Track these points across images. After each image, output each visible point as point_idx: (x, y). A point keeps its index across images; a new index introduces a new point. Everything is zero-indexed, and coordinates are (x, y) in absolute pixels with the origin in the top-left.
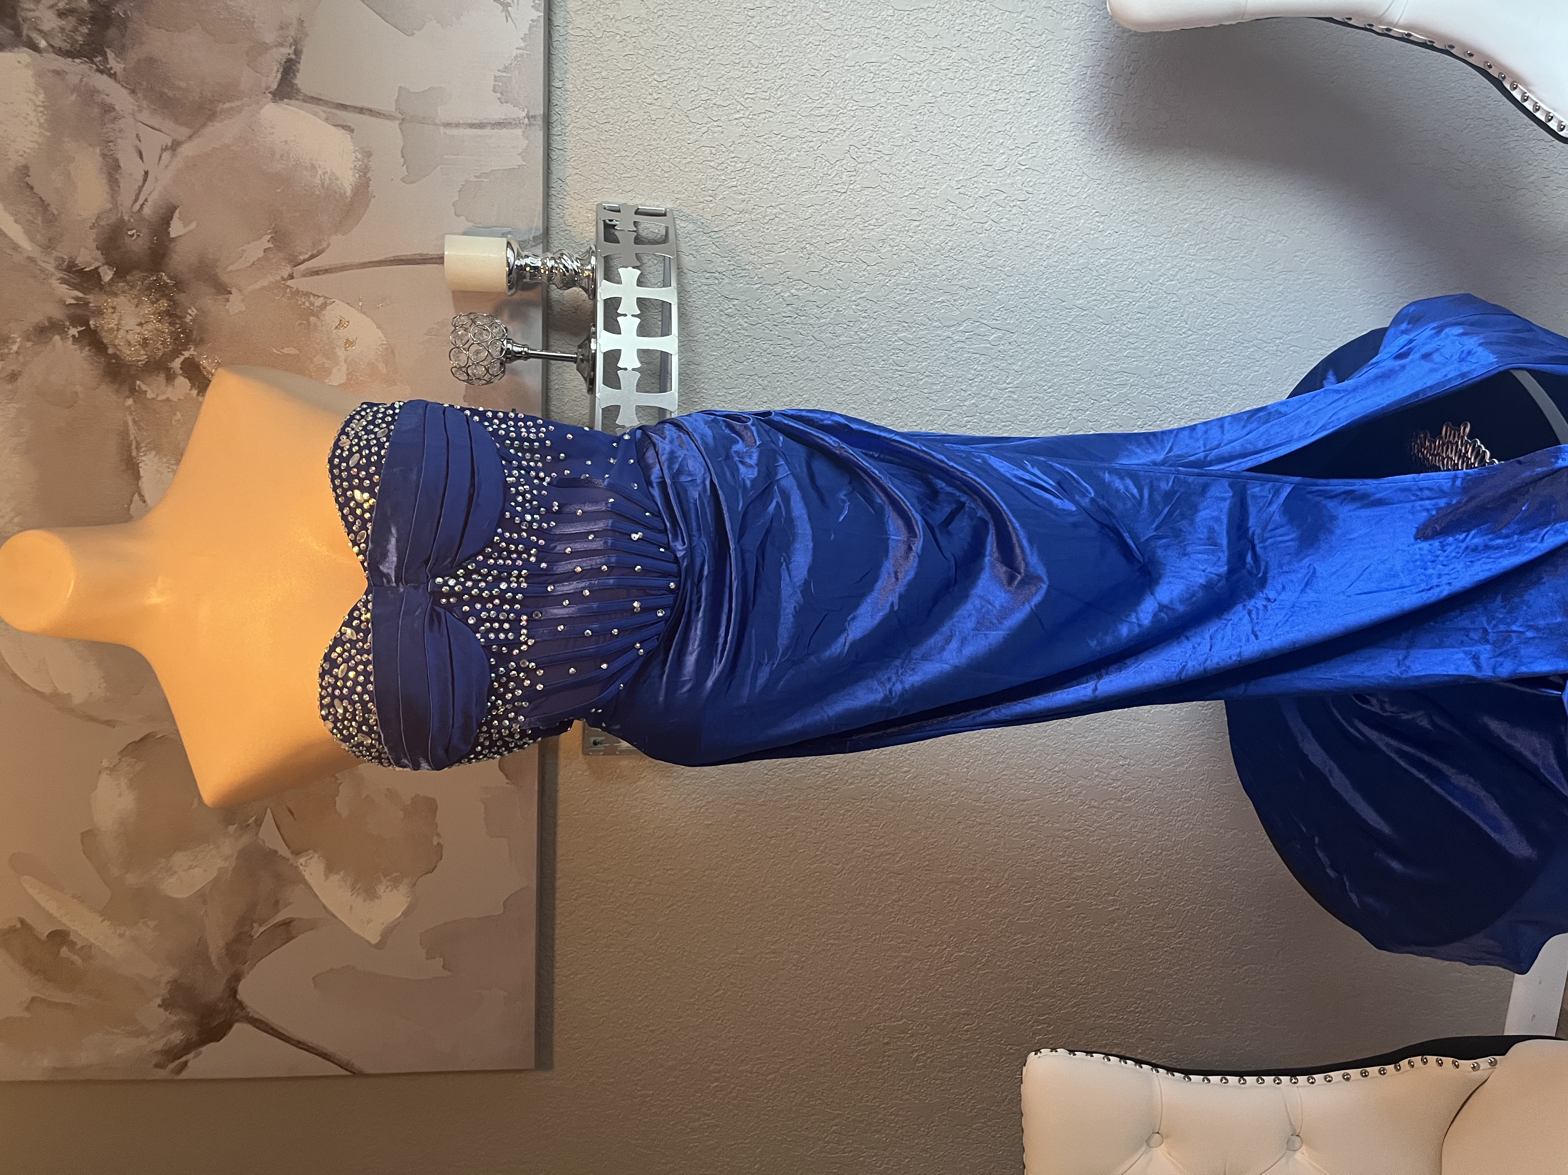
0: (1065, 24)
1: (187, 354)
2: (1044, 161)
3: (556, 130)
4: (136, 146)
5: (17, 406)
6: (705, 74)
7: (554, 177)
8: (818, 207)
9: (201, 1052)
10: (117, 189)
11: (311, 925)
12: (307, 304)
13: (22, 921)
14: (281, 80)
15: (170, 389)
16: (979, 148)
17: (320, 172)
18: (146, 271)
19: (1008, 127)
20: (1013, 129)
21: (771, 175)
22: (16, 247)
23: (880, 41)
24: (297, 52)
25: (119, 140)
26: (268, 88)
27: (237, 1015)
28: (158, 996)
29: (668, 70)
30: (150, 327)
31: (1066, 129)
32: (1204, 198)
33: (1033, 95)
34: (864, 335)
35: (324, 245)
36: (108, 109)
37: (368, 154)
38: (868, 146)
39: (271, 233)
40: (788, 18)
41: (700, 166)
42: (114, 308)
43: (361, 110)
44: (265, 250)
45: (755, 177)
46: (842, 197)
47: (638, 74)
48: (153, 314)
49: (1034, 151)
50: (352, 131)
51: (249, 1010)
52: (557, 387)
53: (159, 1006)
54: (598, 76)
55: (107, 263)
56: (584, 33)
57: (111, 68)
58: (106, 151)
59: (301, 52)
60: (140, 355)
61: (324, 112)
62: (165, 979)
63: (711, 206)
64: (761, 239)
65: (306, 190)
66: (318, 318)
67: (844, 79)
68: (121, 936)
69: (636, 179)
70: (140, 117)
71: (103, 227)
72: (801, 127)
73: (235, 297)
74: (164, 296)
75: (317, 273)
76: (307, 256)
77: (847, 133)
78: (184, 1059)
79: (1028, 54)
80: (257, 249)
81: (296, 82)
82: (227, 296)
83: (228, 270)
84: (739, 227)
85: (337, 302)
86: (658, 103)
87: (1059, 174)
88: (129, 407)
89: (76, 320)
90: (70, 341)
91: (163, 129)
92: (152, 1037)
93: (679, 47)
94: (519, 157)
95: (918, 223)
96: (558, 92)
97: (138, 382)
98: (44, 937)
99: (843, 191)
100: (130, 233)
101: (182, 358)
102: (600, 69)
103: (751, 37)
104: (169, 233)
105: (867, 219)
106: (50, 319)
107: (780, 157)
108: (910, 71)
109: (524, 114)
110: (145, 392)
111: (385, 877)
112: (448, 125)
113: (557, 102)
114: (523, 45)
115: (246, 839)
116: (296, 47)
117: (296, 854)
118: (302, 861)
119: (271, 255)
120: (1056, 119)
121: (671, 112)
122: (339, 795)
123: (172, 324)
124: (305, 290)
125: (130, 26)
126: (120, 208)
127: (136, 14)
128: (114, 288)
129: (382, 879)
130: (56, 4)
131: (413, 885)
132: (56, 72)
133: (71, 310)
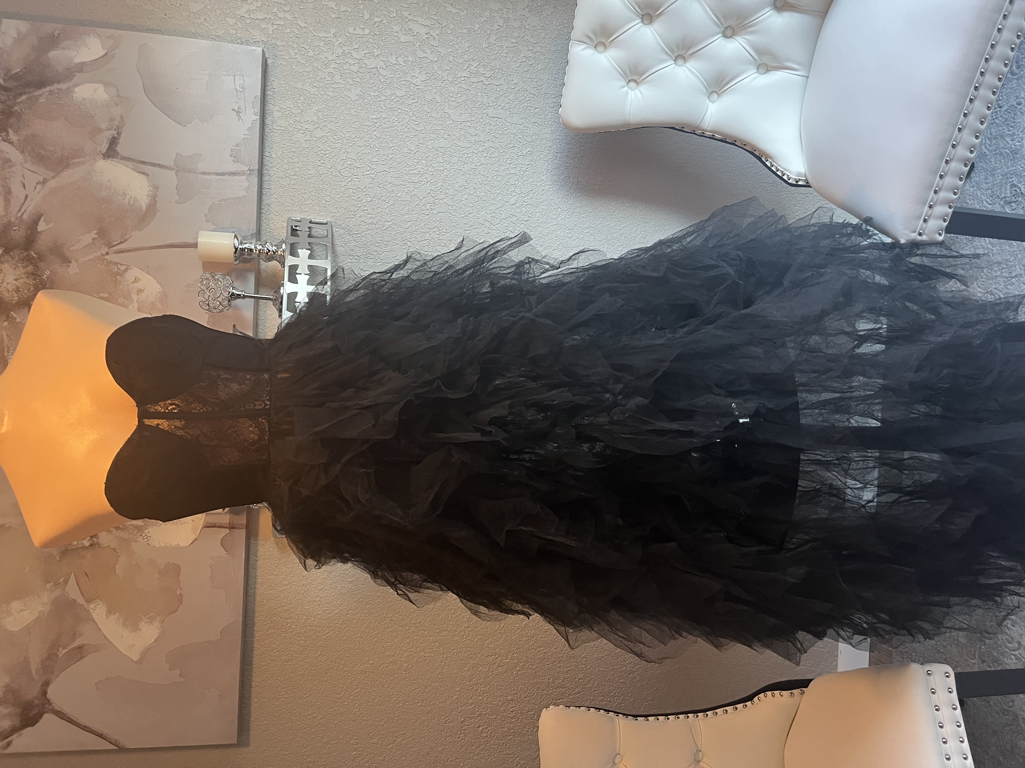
0: (544, 131)
2: (537, 200)
3: (266, 178)
4: (22, 181)
6: (350, 151)
7: (264, 203)
8: (414, 222)
9: (21, 734)
10: (9, 204)
11: (96, 649)
12: (116, 269)
14: (109, 147)
16: (501, 193)
17: (128, 197)
18: (22, 249)
19: (517, 182)
20: (520, 184)
21: (387, 204)
23: (446, 136)
24: (119, 134)
25: (12, 178)
26: (99, 152)
27: (45, 709)
29: (329, 149)
30: (22, 281)
31: (548, 184)
33: (530, 166)
35: (128, 237)
36: (7, 161)
37: (156, 188)
38: (441, 190)
39: (97, 229)
40: (395, 124)
41: (347, 199)
43: (154, 165)
44: (93, 239)
45: (378, 205)
46: (427, 217)
47: (312, 150)
48: (24, 274)
49: (531, 195)
50: (148, 175)
51: (54, 705)
52: (263, 318)
54: (290, 150)
56: (282, 129)
57: (11, 139)
58: (4, 184)
59: (121, 133)
60: (13, 297)
61: (132, 165)
63: (353, 220)
64: (381, 239)
65: (119, 207)
66: (122, 277)
67: (426, 155)
69: (311, 205)
70: (25, 165)
72: (403, 180)
73: (73, 265)
74: (32, 263)
75: (123, 251)
76: (117, 243)
77: (429, 184)
78: (10, 739)
79: (526, 145)
80: (87, 239)
81: (117, 149)
82: (68, 264)
83: (70, 249)
84: (369, 232)
85: (134, 267)
86: (324, 165)
87: (545, 207)
88: (5, 327)
91: (38, 172)
93: (335, 137)
94: (243, 191)
95: (469, 232)
96: (267, 158)
97: (12, 313)
99: (427, 214)
100: (14, 228)
102: (292, 147)
103: (376, 132)
104: (37, 229)
105: (441, 229)
107: (392, 195)
108: (462, 153)
109: (247, 169)
110: (15, 318)
111: (145, 616)
112: (203, 173)
113: (266, 164)
114: (247, 133)
115: (58, 592)
116: (118, 130)
117: (88, 602)
118: (92, 606)
119: (96, 242)
120: (542, 178)
121: (331, 170)
122: (118, 563)
123: (34, 279)
124: (115, 261)
125: (23, 117)
126: (9, 215)
127: (27, 111)
128: (3, 259)
129: (143, 618)
131: (163, 621)
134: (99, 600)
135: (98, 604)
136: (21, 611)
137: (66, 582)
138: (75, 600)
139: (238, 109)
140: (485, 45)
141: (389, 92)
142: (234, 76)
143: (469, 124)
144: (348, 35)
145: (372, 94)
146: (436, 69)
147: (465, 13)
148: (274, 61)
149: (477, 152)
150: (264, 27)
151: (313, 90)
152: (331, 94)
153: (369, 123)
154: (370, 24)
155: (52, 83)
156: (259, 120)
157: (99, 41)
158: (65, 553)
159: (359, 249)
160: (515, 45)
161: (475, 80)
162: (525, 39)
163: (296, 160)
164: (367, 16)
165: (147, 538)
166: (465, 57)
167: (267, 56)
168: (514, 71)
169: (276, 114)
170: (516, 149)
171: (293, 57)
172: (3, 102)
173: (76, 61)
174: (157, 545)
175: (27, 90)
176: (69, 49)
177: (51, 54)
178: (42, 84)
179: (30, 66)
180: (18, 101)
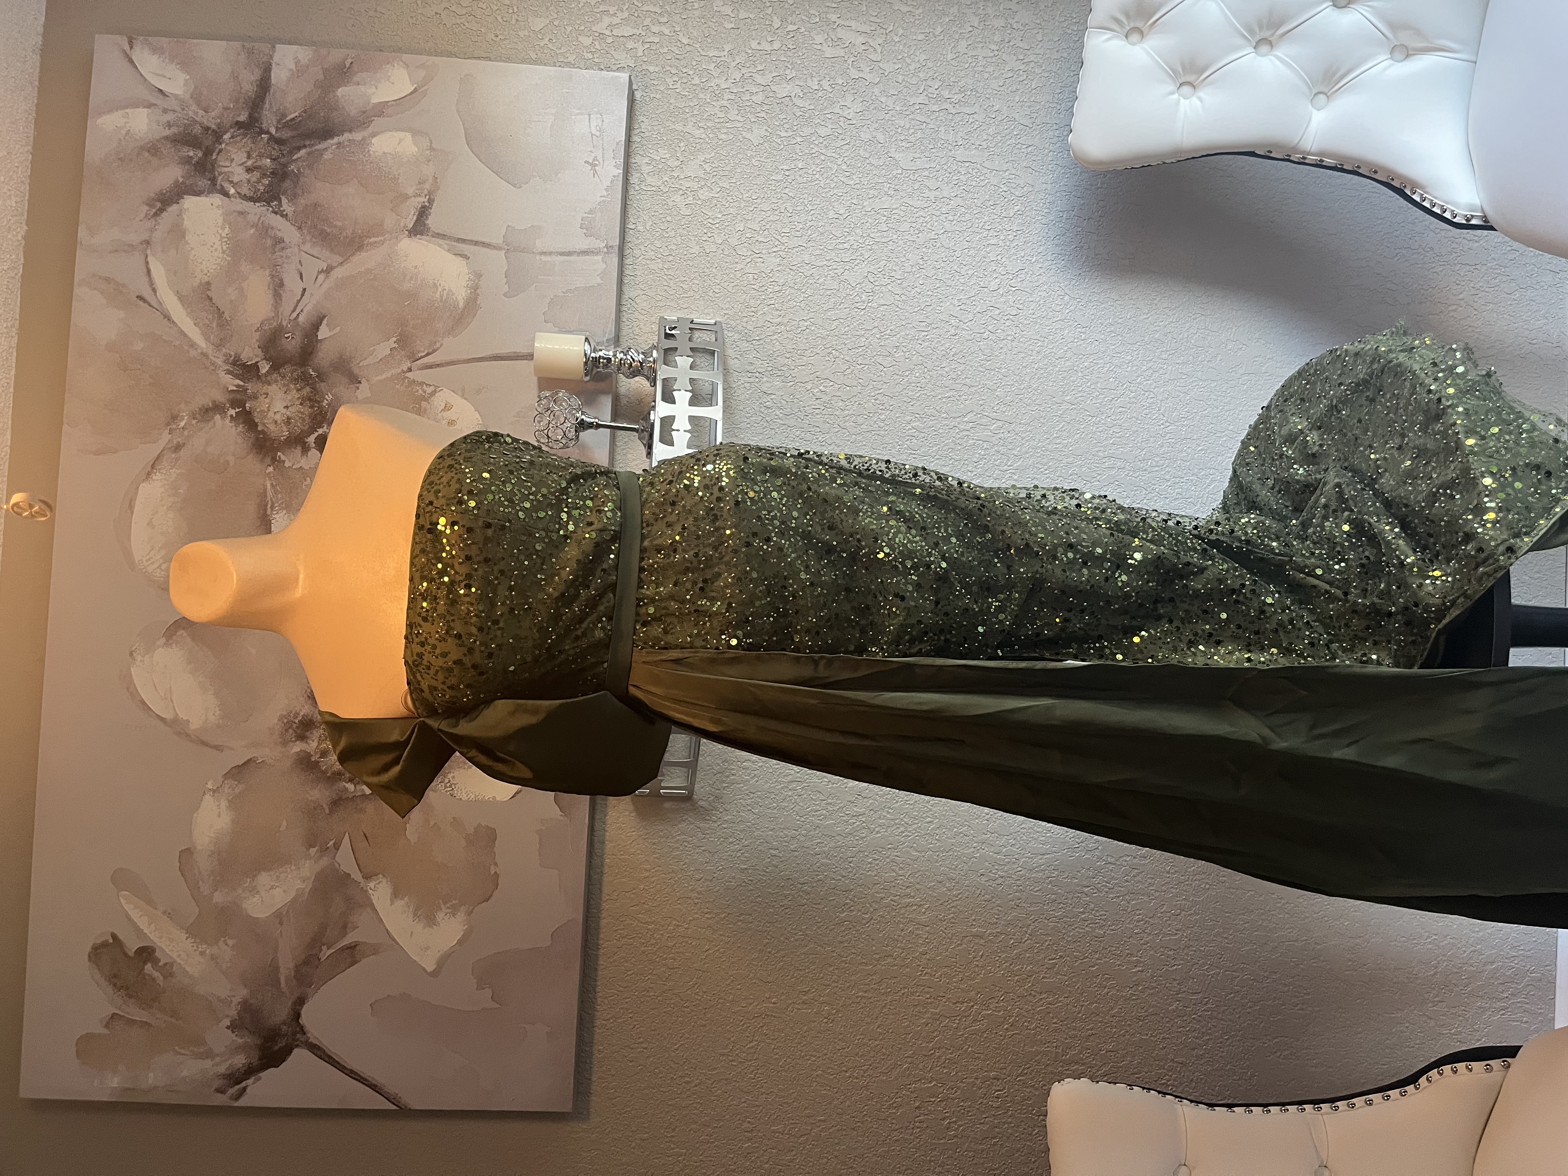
0: (1042, 179)
1: (320, 431)
2: (1031, 284)
3: (629, 260)
4: (299, 270)
5: (179, 471)
6: (750, 219)
7: (626, 296)
8: (843, 322)
9: (260, 1078)
10: (279, 301)
11: (375, 950)
12: (420, 391)
13: (114, 936)
14: (416, 221)
15: (304, 458)
16: (976, 274)
17: (440, 290)
18: (296, 365)
19: (999, 257)
20: (1004, 259)
21: (803, 296)
22: (193, 345)
23: (892, 192)
24: (431, 201)
25: (285, 265)
26: (405, 227)
27: (297, 1040)
28: (227, 1016)
30: (294, 409)
31: (1049, 258)
32: (1170, 313)
33: (1019, 233)
34: (882, 425)
35: (438, 345)
36: (279, 241)
37: (479, 276)
38: (884, 273)
39: (397, 336)
40: (817, 176)
41: (744, 289)
42: (267, 394)
43: (476, 243)
44: (391, 349)
45: (790, 297)
46: (863, 312)
47: (696, 219)
48: (298, 398)
49: (1022, 276)
50: (468, 258)
51: (309, 1035)
53: (228, 1028)
54: (664, 220)
55: (265, 359)
56: (654, 189)
57: (284, 210)
58: (274, 273)
59: (433, 200)
60: (283, 431)
61: (448, 244)
62: (236, 1000)
63: (754, 320)
64: (794, 346)
65: (428, 303)
66: (428, 402)
67: (862, 222)
68: (202, 953)
69: (693, 299)
70: (303, 248)
71: (265, 330)
72: (828, 258)
73: (364, 386)
74: (308, 385)
75: (430, 367)
76: (423, 354)
77: (866, 263)
78: (243, 1084)
79: (1013, 202)
80: (383, 349)
81: (427, 222)
82: (357, 385)
83: (361, 364)
84: (776, 337)
85: (445, 389)
86: (712, 240)
87: (1044, 294)
88: (269, 473)
89: (234, 404)
90: (228, 420)
91: (321, 257)
92: (218, 1059)
93: (729, 198)
94: (598, 278)
95: (927, 334)
96: (631, 232)
97: (279, 454)
98: (131, 954)
99: (863, 308)
100: (287, 335)
101: (316, 434)
104: (317, 336)
106: (214, 402)
108: (917, 215)
109: (604, 245)
110: (284, 461)
111: (445, 903)
112: (543, 253)
113: (629, 240)
114: (605, 193)
115: (325, 861)
116: (429, 195)
117: (367, 879)
118: (372, 885)
119: (396, 353)
120: (1039, 251)
121: (722, 247)
122: (410, 822)
123: (312, 407)
124: (420, 381)
125: (302, 179)
126: (280, 317)
127: (307, 171)
128: (269, 378)
129: (443, 906)
130: (245, 162)
131: (470, 913)
132: (241, 213)
133: (232, 396)
134: (381, 876)
135: (380, 882)
136: (272, 888)
137: (337, 847)
138: (349, 874)
139: (594, 160)
140: (950, 56)
141: (807, 131)
142: (589, 115)
143: (926, 173)
144: (750, 52)
145: (783, 134)
146: (878, 94)
147: (920, 11)
148: (645, 94)
149: (938, 213)
150: (630, 47)
151: (697, 133)
152: (723, 136)
153: (779, 177)
154: (782, 34)
155: (342, 132)
156: (621, 176)
157: (405, 72)
158: (336, 803)
159: (761, 362)
160: (996, 53)
161: (935, 108)
162: (1011, 44)
163: (672, 234)
164: (777, 23)
165: (450, 786)
166: (921, 75)
167: (635, 87)
168: (995, 92)
169: (646, 169)
170: (998, 208)
171: (671, 87)
172: (274, 159)
173: (375, 100)
174: (465, 798)
175: (307, 143)
176: (365, 84)
177: (340, 91)
178: (327, 133)
179: (311, 108)
180: (294, 157)
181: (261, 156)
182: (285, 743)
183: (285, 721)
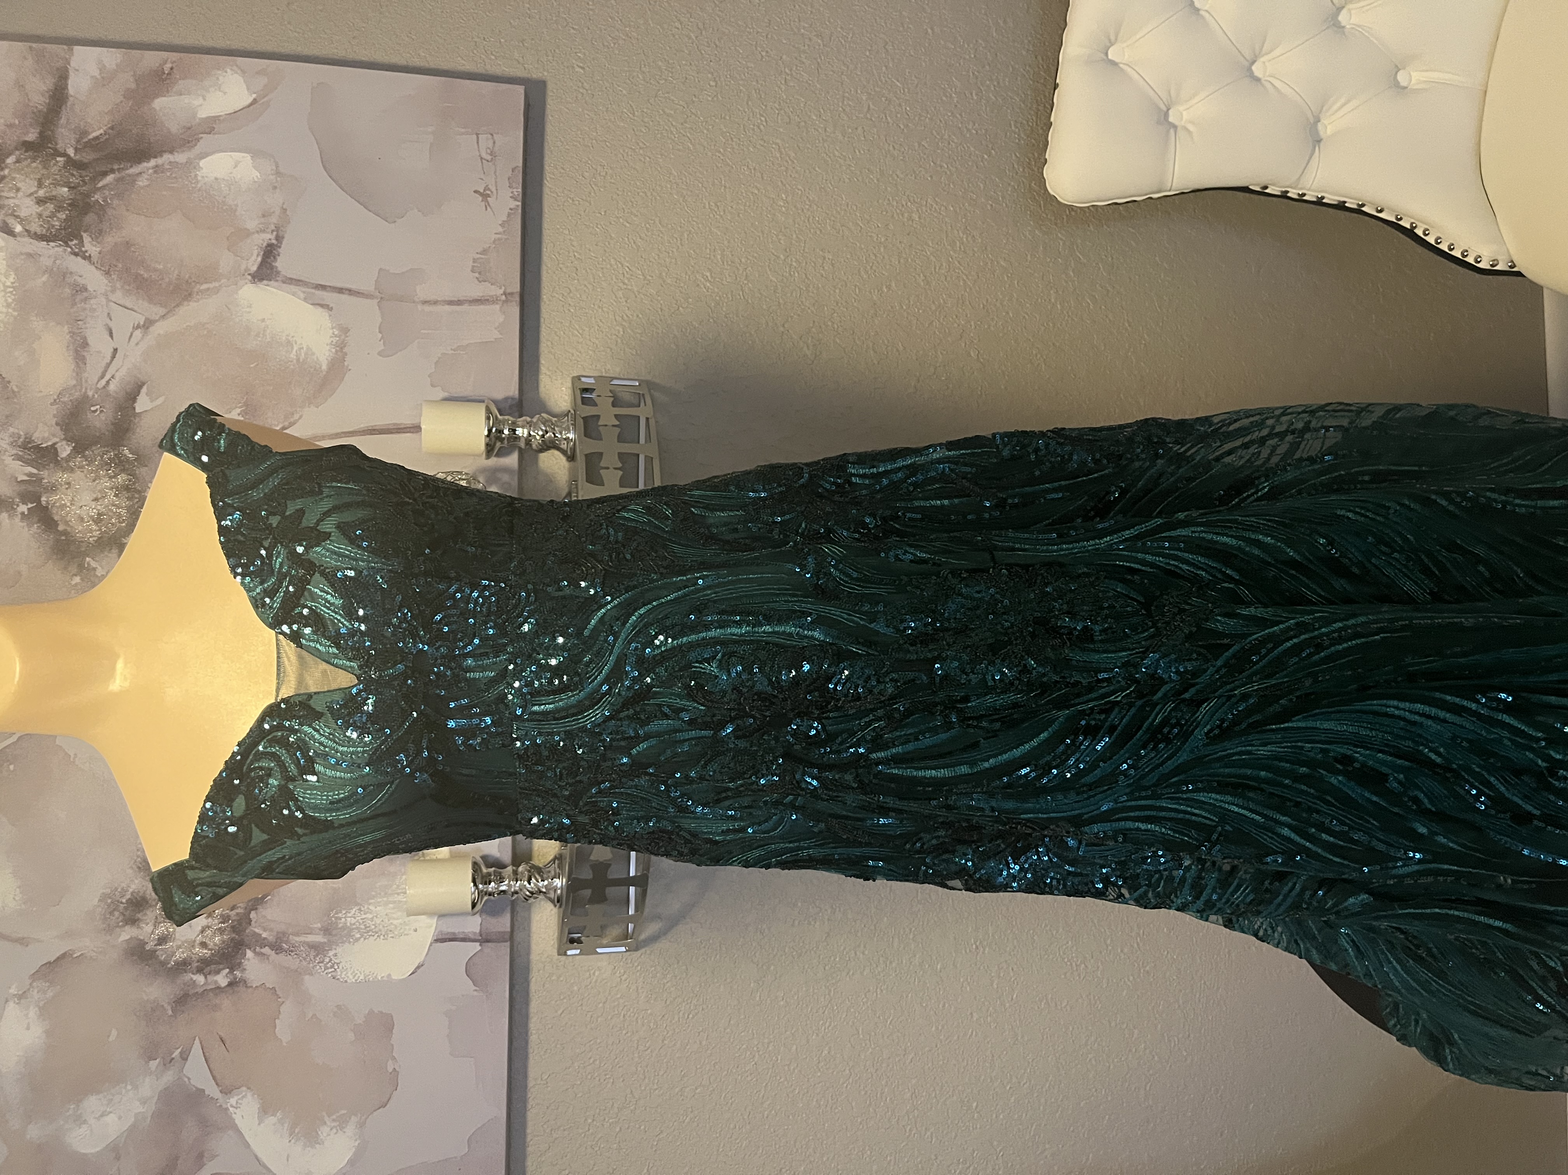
4: (107, 325)
10: (82, 365)
14: (262, 263)
17: (295, 348)
18: (108, 446)
24: (279, 239)
25: (89, 320)
26: (246, 271)
30: (106, 501)
35: (296, 417)
36: (80, 289)
37: (345, 330)
39: (241, 407)
42: (69, 484)
43: (340, 290)
48: (112, 489)
50: (331, 309)
55: (65, 439)
57: (87, 251)
58: (74, 330)
59: (283, 238)
60: (91, 531)
61: (304, 292)
65: (280, 365)
70: (113, 297)
71: (64, 402)
74: (123, 471)
81: (276, 264)
88: (76, 584)
89: (25, 497)
90: (17, 519)
91: (136, 308)
94: (496, 331)
97: (88, 559)
100: (93, 409)
104: (134, 408)
109: (501, 291)
110: (95, 569)
111: (329, 1117)
112: (425, 302)
114: (501, 230)
115: (169, 1077)
116: (277, 231)
117: (226, 1094)
118: (233, 1101)
122: (280, 1017)
123: (128, 499)
125: (110, 212)
126: (84, 385)
127: (116, 202)
128: (72, 464)
129: (326, 1119)
130: (36, 192)
131: (361, 1125)
132: (30, 255)
133: (23, 487)
134: (244, 1089)
135: (243, 1097)
136: (102, 1116)
137: (184, 1057)
138: (203, 1091)
139: (485, 190)
142: (477, 134)
155: (161, 153)
156: (520, 208)
157: (241, 79)
158: (182, 1001)
165: (332, 967)
172: (73, 188)
173: (202, 114)
174: (351, 979)
175: (116, 167)
176: (189, 93)
177: (159, 103)
178: (141, 154)
179: (121, 124)
180: (100, 185)
181: (56, 184)
182: (109, 930)
183: (109, 901)
